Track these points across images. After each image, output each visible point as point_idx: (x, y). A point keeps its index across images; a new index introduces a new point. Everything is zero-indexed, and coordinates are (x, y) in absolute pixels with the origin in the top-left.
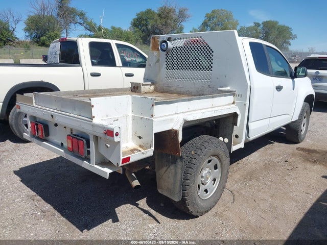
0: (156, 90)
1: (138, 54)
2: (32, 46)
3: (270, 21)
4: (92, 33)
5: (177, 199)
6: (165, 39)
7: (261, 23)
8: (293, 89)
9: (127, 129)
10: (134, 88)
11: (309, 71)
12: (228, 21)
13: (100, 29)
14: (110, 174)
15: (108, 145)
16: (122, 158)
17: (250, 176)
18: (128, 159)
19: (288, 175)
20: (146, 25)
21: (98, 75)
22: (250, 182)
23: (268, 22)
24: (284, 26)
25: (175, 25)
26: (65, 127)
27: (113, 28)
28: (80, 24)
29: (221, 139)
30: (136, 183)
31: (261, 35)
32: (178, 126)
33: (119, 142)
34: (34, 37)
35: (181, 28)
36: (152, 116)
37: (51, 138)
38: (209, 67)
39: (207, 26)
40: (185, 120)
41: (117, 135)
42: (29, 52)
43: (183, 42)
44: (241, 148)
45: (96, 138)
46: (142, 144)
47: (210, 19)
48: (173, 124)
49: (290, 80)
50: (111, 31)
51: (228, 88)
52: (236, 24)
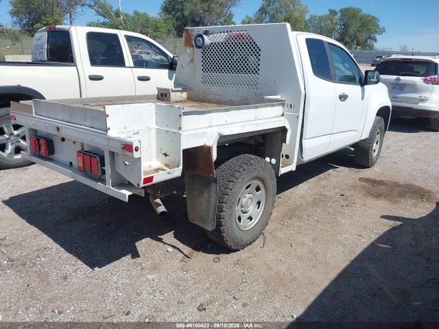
0: (190, 99)
2: (21, 37)
3: (351, 8)
4: (107, 20)
5: (210, 227)
6: (201, 33)
7: (338, 11)
8: (362, 99)
9: (150, 145)
10: (162, 95)
11: (383, 77)
12: (293, 7)
13: (118, 14)
14: (129, 196)
15: (126, 162)
16: (143, 177)
17: (291, 214)
18: (151, 179)
19: (342, 213)
20: (182, 10)
21: (100, 78)
22: (290, 222)
23: (348, 9)
24: (369, 15)
25: (222, 11)
26: (74, 142)
27: (136, 13)
28: (90, 6)
29: (268, 159)
30: (162, 209)
31: (339, 27)
32: (212, 142)
33: (140, 158)
34: (24, 25)
35: (229, 15)
36: (180, 128)
37: (56, 156)
38: (255, 69)
39: (266, 13)
40: (220, 134)
41: (137, 149)
42: (18, 44)
43: (224, 37)
44: (291, 171)
45: (112, 154)
46: (168, 163)
47: (269, 3)
48: (206, 139)
49: (359, 87)
50: (133, 18)
51: (278, 97)
52: (305, 11)
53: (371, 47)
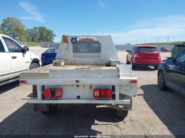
0: (66, 64)
1: (14, 43)
7: (37, 28)
12: (18, 25)
15: (126, 88)
26: (84, 86)
31: (39, 34)
38: (99, 51)
39: (5, 26)
47: (6, 22)
52: (24, 27)
53: (52, 42)
